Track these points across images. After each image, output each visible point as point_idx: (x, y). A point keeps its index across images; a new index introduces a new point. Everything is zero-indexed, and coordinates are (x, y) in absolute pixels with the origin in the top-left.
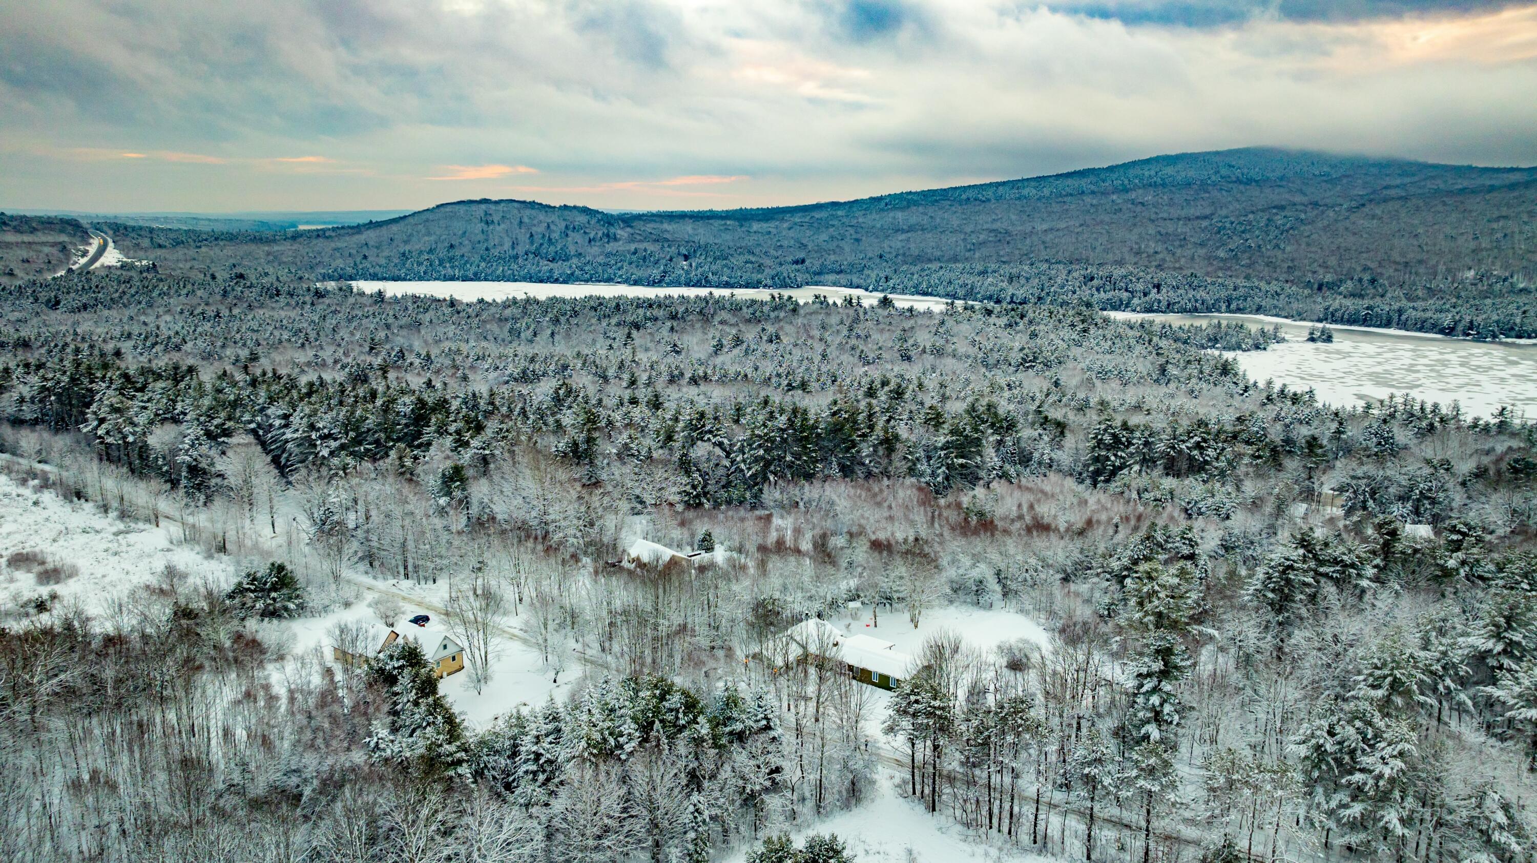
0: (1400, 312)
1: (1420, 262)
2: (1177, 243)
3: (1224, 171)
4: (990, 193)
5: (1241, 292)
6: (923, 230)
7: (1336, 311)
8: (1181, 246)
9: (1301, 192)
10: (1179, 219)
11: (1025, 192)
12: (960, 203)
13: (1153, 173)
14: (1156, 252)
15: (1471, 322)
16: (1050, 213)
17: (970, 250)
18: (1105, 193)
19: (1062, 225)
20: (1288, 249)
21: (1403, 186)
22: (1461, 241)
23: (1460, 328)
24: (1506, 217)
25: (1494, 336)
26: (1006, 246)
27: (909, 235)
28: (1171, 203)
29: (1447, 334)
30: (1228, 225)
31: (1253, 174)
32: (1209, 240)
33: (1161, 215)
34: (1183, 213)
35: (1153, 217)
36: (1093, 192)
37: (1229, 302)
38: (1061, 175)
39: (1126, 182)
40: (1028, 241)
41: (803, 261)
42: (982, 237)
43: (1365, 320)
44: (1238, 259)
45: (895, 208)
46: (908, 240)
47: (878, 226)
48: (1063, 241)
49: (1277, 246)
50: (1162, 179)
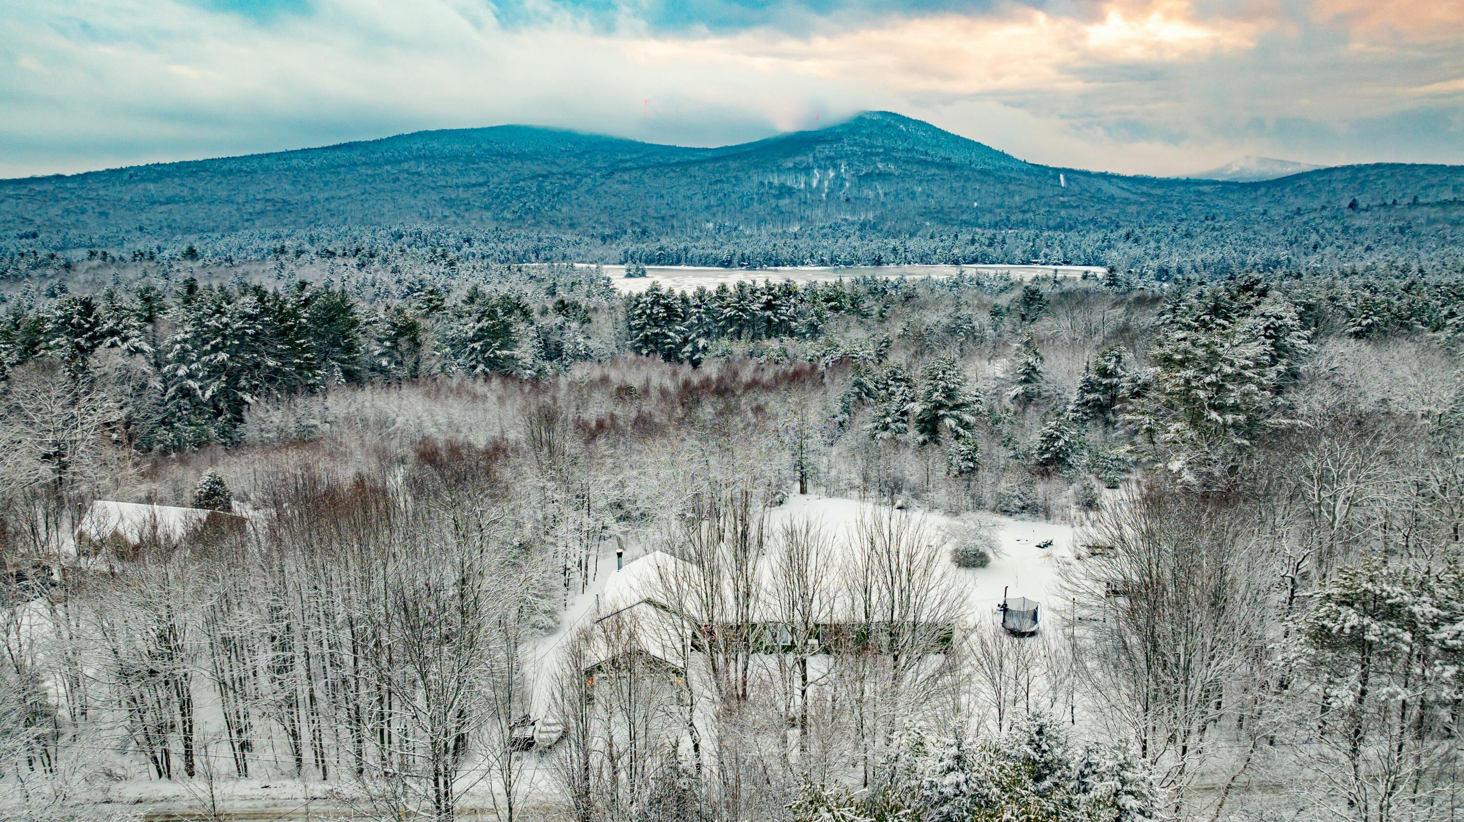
0: (686, 250)
1: (673, 216)
2: (462, 208)
3: (485, 146)
4: (255, 164)
5: (546, 243)
6: (184, 201)
7: (634, 253)
8: (467, 210)
9: (555, 163)
10: (458, 187)
11: (294, 163)
12: (224, 174)
13: (420, 146)
14: (446, 217)
15: (743, 255)
16: (326, 184)
17: (248, 220)
18: (377, 165)
19: (343, 194)
20: (564, 210)
21: (633, 160)
22: (695, 199)
23: (735, 260)
24: (721, 181)
25: (761, 266)
26: (287, 215)
27: (170, 207)
28: (445, 173)
29: (727, 266)
30: (505, 191)
31: (510, 147)
32: (491, 204)
33: (439, 184)
34: (460, 181)
35: (433, 185)
36: (365, 164)
37: (537, 252)
38: (328, 148)
39: (396, 154)
40: (311, 209)
41: (35, 235)
42: (259, 207)
43: (659, 260)
44: (524, 220)
45: (143, 180)
46: (170, 212)
47: (128, 198)
48: (348, 208)
49: (553, 208)
50: (430, 152)
